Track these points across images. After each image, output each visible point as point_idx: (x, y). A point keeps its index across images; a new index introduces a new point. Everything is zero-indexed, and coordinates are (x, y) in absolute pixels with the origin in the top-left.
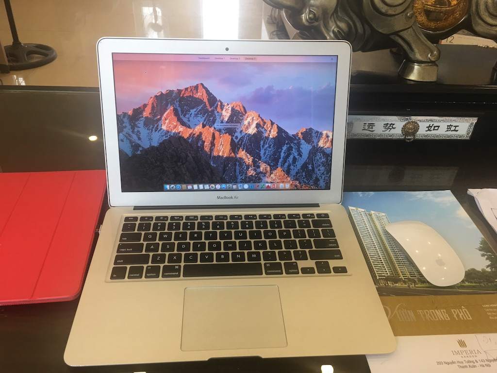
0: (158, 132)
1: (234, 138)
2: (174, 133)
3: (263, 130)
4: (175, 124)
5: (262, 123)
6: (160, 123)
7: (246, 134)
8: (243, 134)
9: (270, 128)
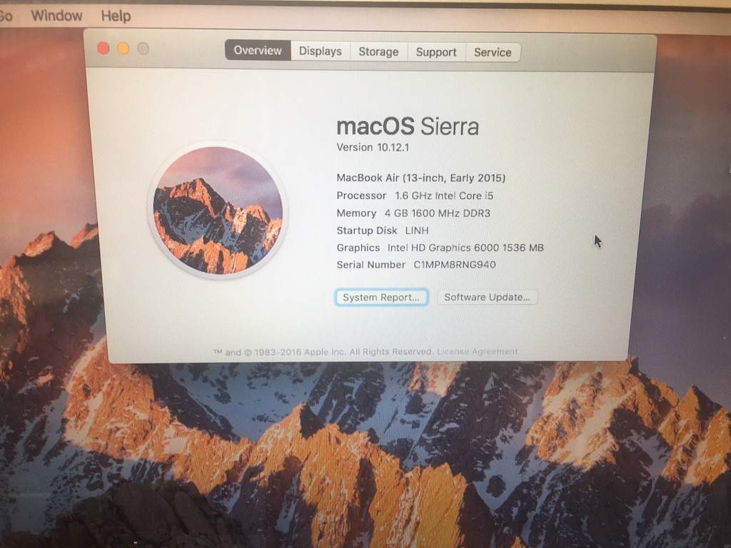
0: (47, 461)
1: (481, 487)
2: (139, 468)
3: (648, 446)
4: (142, 416)
5: (645, 410)
6: (52, 414)
7: (553, 466)
8: (533, 468)
9: (688, 437)
